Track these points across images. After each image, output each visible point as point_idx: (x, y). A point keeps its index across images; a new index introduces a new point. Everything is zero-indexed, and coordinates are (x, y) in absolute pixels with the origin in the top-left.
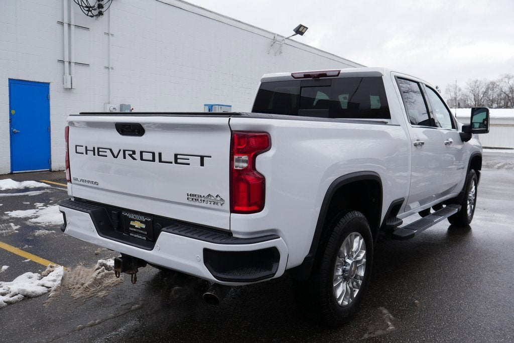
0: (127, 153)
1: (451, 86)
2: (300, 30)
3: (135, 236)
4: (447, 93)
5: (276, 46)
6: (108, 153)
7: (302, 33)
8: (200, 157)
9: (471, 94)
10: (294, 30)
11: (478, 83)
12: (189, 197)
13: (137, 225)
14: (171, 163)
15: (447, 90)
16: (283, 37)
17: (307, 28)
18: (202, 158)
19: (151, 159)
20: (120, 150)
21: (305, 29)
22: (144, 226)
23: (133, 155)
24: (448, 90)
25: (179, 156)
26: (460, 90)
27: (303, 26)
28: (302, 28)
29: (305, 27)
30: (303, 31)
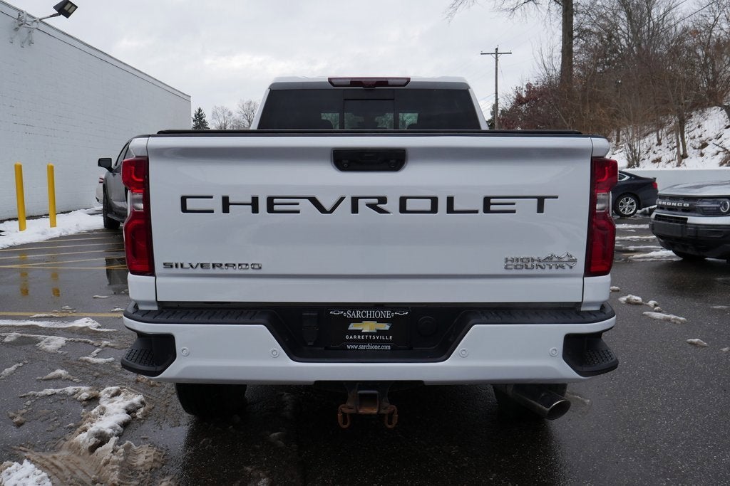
0: (361, 203)
1: (219, 108)
2: (65, 9)
3: (362, 347)
4: (214, 118)
5: (23, 30)
6: (306, 205)
7: (67, 15)
8: (536, 200)
9: (244, 120)
10: (55, 7)
11: (252, 106)
12: (509, 263)
13: (367, 327)
14: (476, 212)
15: (213, 114)
16: (33, 17)
17: (77, 7)
18: (541, 200)
19: (429, 208)
20: (342, 199)
21: (73, 8)
22: (386, 327)
23: (380, 206)
24: (215, 114)
25: (492, 201)
26: (230, 114)
27: (71, 3)
28: (69, 5)
29: (73, 5)
30: (70, 11)
